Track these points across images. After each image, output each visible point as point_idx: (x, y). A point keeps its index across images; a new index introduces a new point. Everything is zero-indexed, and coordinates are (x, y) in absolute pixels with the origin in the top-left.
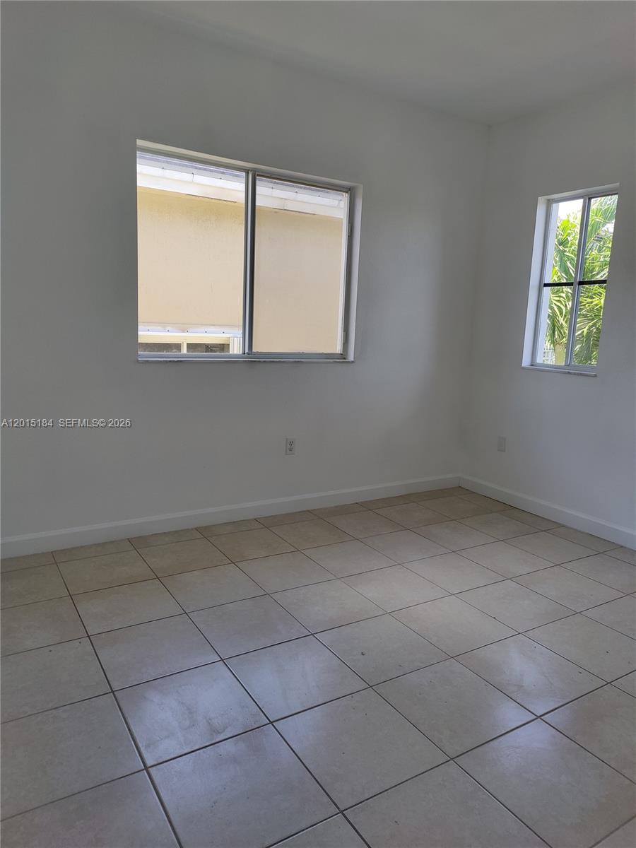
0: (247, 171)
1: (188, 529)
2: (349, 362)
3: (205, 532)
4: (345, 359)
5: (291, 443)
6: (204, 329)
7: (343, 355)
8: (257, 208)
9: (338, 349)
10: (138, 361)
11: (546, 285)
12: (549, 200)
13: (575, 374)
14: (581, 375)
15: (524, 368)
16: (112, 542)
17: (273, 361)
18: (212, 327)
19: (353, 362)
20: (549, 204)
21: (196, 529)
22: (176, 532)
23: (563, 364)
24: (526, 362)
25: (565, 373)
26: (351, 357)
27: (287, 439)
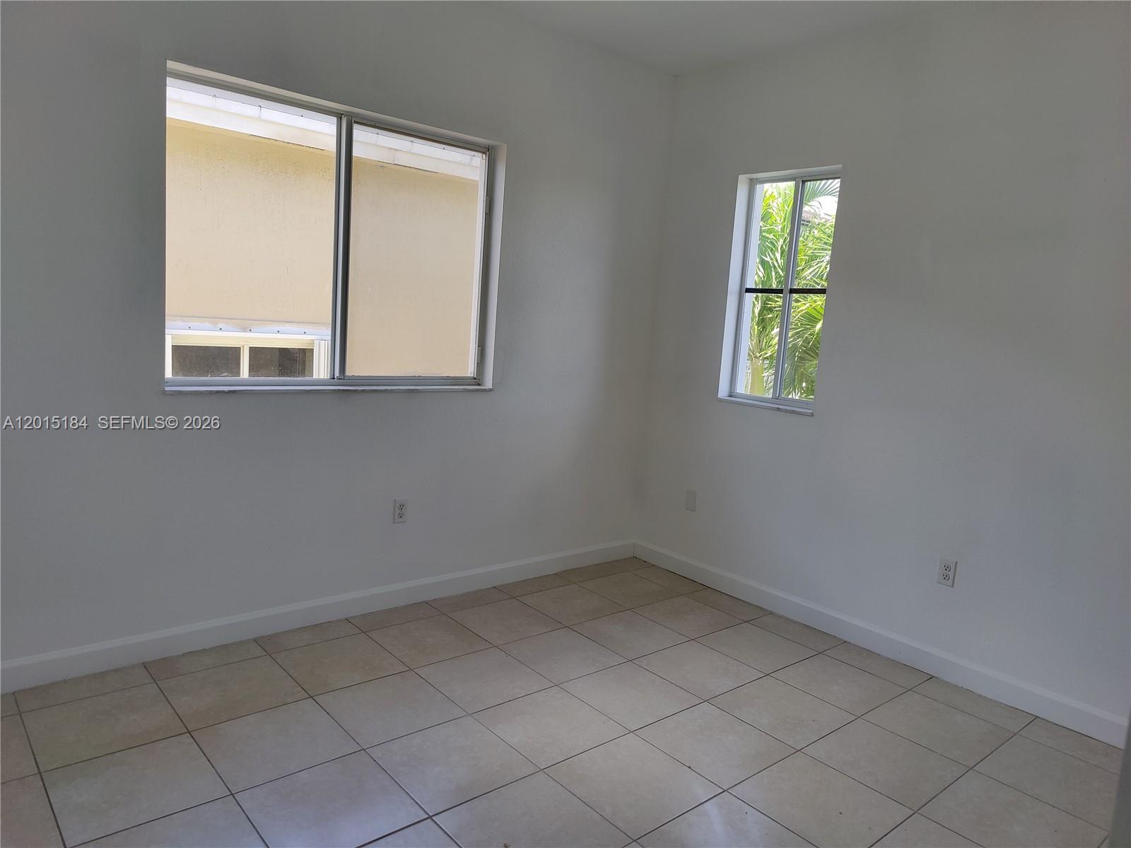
0: (339, 116)
1: (242, 641)
2: (484, 390)
3: (269, 645)
4: (479, 385)
5: (402, 507)
6: (276, 327)
7: (478, 380)
8: (354, 159)
9: (470, 370)
10: (165, 392)
11: (749, 290)
12: (751, 180)
13: (786, 411)
14: (794, 412)
15: (721, 400)
16: (116, 670)
17: (376, 391)
18: (287, 325)
19: (490, 390)
20: (752, 184)
21: (255, 640)
22: (225, 647)
23: (771, 396)
24: (723, 391)
25: (773, 409)
26: (489, 384)
27: (395, 500)
